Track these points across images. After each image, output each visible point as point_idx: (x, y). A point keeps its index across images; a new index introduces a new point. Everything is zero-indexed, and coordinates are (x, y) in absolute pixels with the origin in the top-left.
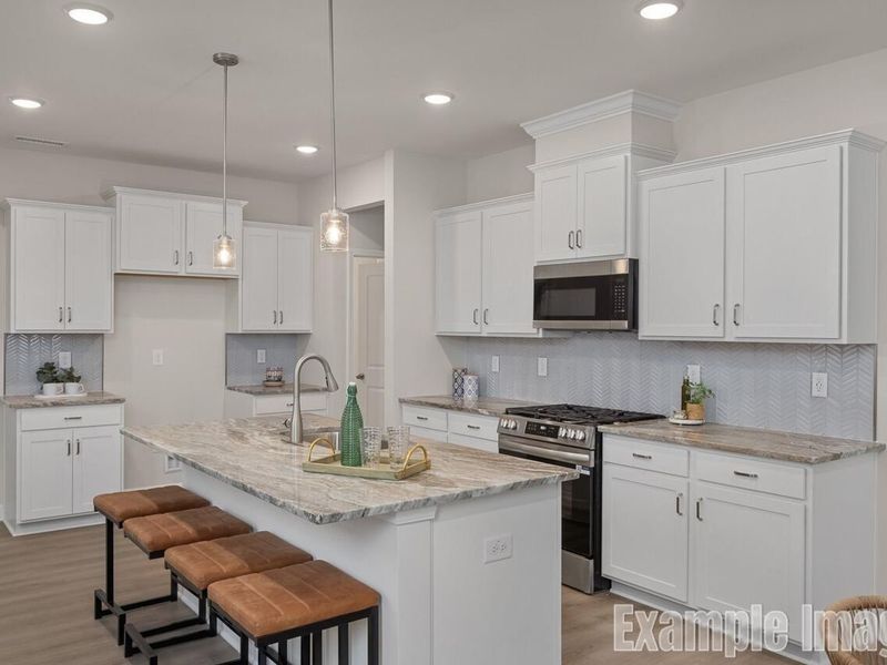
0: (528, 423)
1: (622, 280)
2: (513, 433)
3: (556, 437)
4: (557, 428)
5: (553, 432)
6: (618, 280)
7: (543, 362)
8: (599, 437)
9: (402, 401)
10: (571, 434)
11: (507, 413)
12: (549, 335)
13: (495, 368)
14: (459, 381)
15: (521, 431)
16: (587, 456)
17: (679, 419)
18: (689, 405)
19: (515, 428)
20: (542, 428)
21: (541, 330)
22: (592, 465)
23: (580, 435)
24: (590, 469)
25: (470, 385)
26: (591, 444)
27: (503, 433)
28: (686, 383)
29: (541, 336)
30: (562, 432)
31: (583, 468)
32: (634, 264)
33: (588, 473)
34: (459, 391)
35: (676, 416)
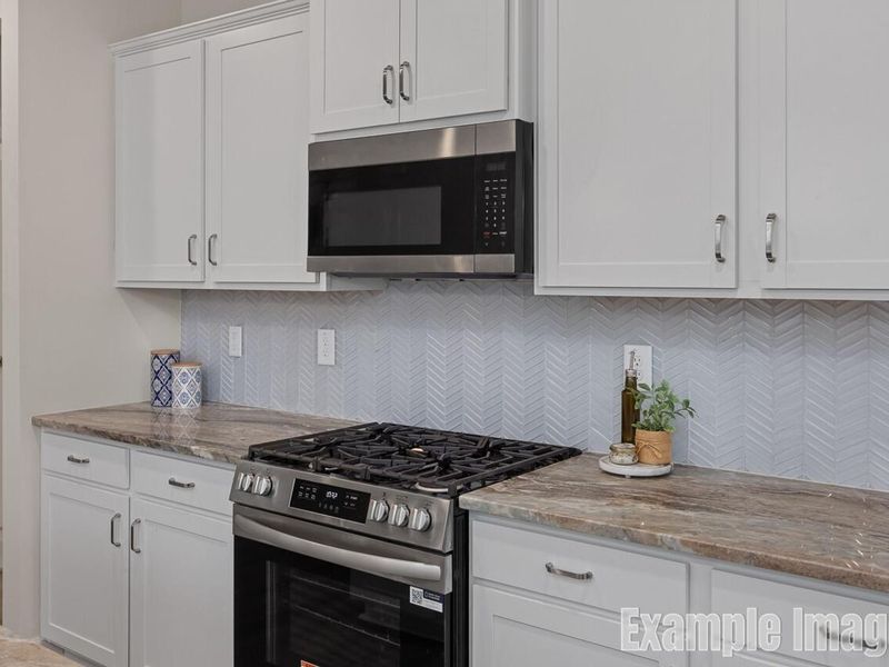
0: (299, 482)
1: (502, 167)
2: (263, 503)
3: (363, 519)
4: (365, 499)
5: (355, 507)
6: (491, 167)
7: (326, 338)
8: (461, 520)
9: (38, 423)
10: (398, 514)
11: (252, 456)
12: (341, 285)
13: (236, 349)
14: (164, 375)
15: (282, 500)
16: (436, 569)
17: (622, 464)
18: (640, 433)
19: (269, 493)
20: (329, 494)
21: (323, 275)
22: (448, 589)
23: (419, 520)
24: (442, 599)
25: (185, 385)
26: (443, 540)
27: (243, 505)
28: (631, 383)
29: (323, 287)
30: (376, 510)
31: (428, 594)
32: (525, 131)
33: (438, 607)
34: (164, 396)
35: (618, 458)
